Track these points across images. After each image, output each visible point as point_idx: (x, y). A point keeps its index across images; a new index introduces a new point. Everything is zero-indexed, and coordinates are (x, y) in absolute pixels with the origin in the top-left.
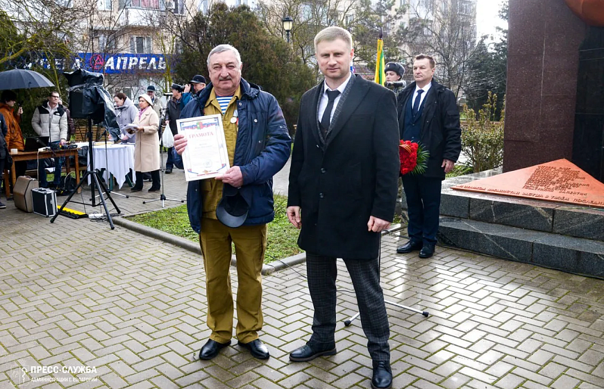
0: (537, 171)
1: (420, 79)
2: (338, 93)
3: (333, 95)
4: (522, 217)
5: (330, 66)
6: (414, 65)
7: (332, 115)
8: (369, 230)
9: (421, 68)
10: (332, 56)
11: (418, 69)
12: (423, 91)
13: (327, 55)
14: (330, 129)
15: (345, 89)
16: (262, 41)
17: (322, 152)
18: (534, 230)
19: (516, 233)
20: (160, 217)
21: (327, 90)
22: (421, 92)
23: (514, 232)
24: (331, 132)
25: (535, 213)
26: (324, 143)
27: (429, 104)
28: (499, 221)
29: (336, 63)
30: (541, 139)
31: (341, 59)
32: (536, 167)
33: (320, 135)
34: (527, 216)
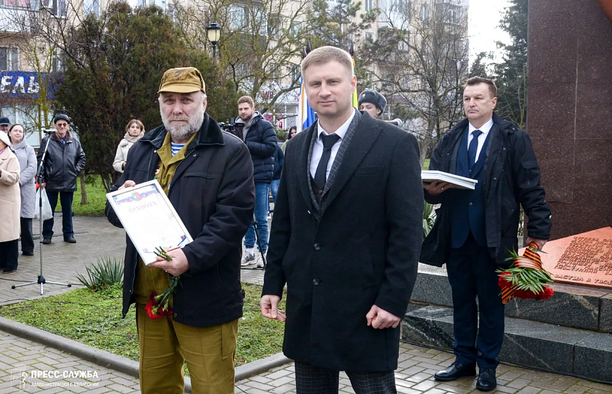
0: (574, 244)
1: (476, 115)
2: (337, 138)
3: (329, 141)
4: (556, 309)
5: (322, 97)
6: (465, 93)
7: (329, 169)
8: (368, 324)
9: (477, 98)
10: (324, 84)
11: (472, 99)
12: (481, 133)
13: (318, 84)
14: (326, 188)
15: (347, 133)
16: (179, 57)
17: (316, 220)
18: (573, 327)
19: (549, 332)
20: (38, 310)
21: (322, 134)
22: (477, 134)
23: (546, 331)
24: (328, 193)
25: (574, 303)
26: (318, 209)
27: (494, 153)
28: (524, 315)
29: (330, 93)
30: (575, 200)
31: (337, 88)
32: (571, 238)
33: (313, 196)
34: (564, 307)
